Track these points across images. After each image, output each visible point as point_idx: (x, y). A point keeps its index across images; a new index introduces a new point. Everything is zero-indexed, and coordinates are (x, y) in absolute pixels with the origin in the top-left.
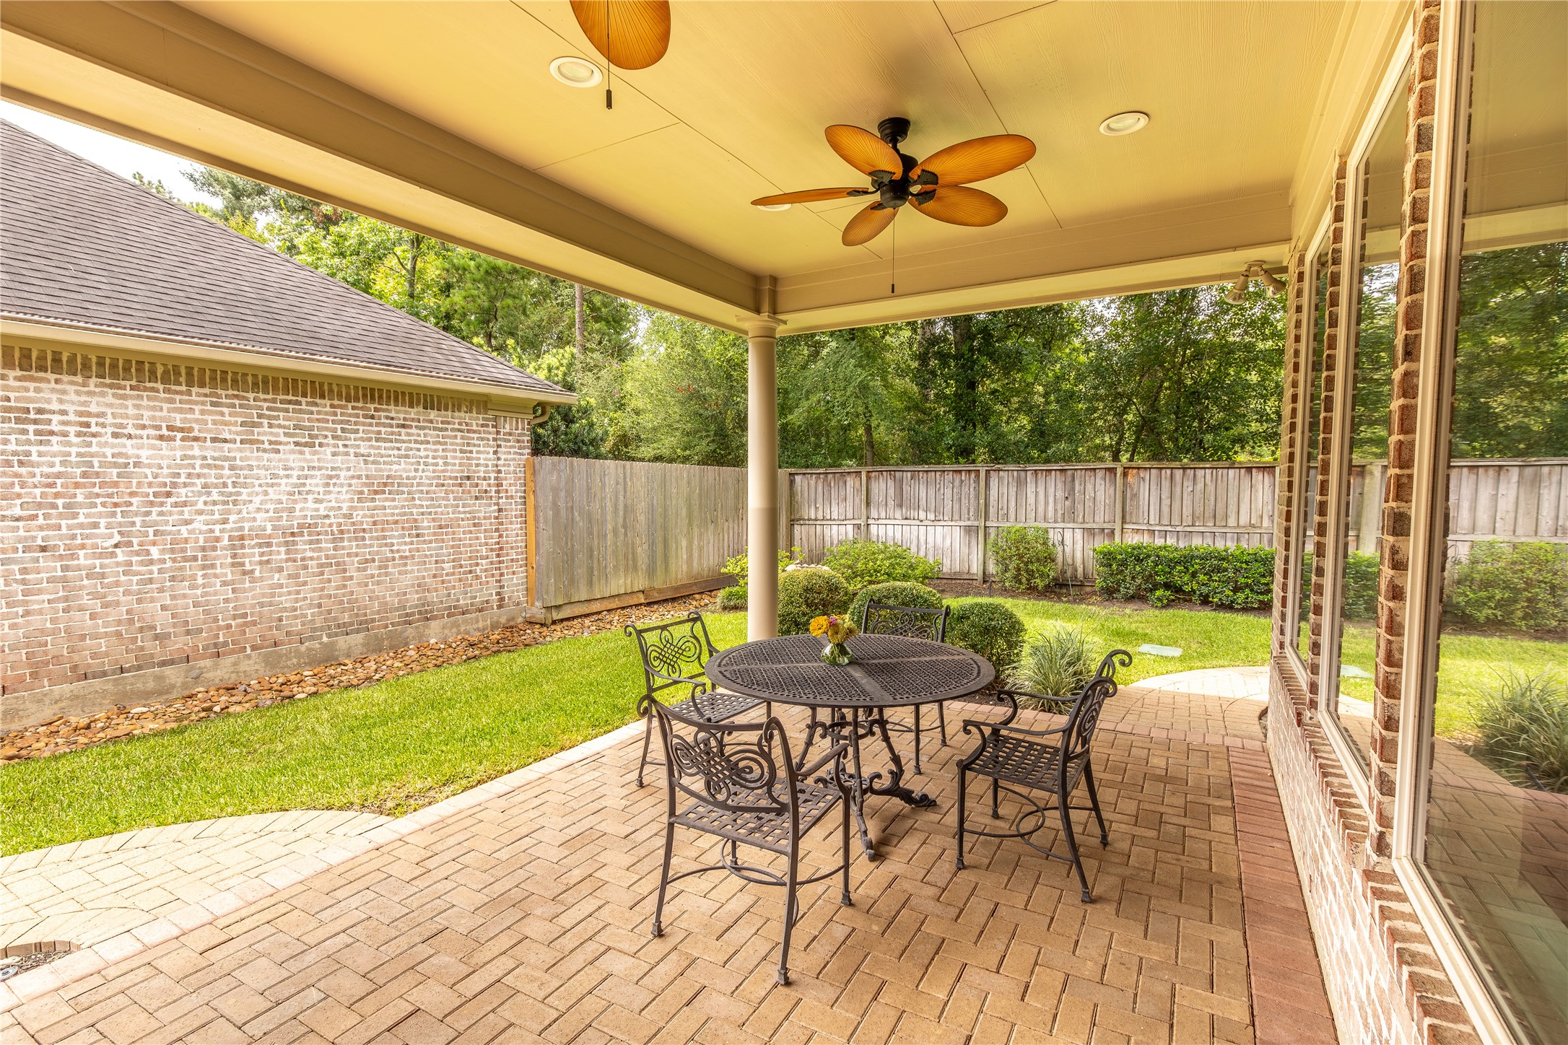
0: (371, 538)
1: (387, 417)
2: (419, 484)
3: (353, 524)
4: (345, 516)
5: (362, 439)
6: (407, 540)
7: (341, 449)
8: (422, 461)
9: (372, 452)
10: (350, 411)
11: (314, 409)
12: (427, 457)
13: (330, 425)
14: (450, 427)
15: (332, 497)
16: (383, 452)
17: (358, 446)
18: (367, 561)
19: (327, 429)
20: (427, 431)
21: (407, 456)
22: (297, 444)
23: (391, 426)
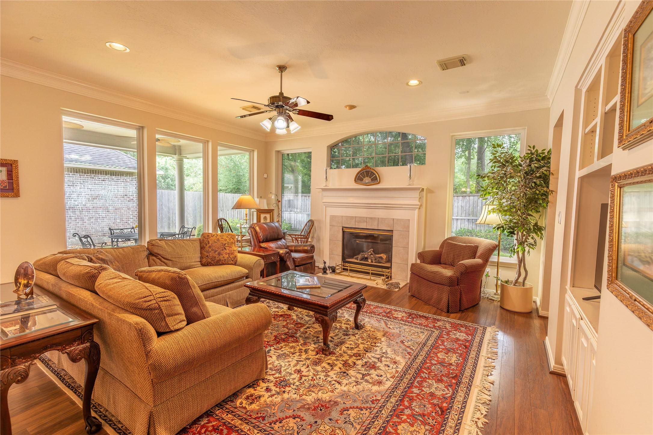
0: (92, 212)
1: (98, 178)
2: (108, 197)
3: (86, 207)
4: (84, 205)
5: (89, 184)
6: (104, 212)
7: (83, 187)
8: (110, 190)
9: (93, 188)
10: (86, 176)
11: (74, 176)
12: (111, 189)
13: (79, 180)
14: (119, 181)
15: (80, 200)
16: (96, 188)
17: (88, 186)
18: (91, 218)
19: (78, 181)
20: (111, 182)
21: (105, 189)
22: (68, 185)
23: (99, 181)
